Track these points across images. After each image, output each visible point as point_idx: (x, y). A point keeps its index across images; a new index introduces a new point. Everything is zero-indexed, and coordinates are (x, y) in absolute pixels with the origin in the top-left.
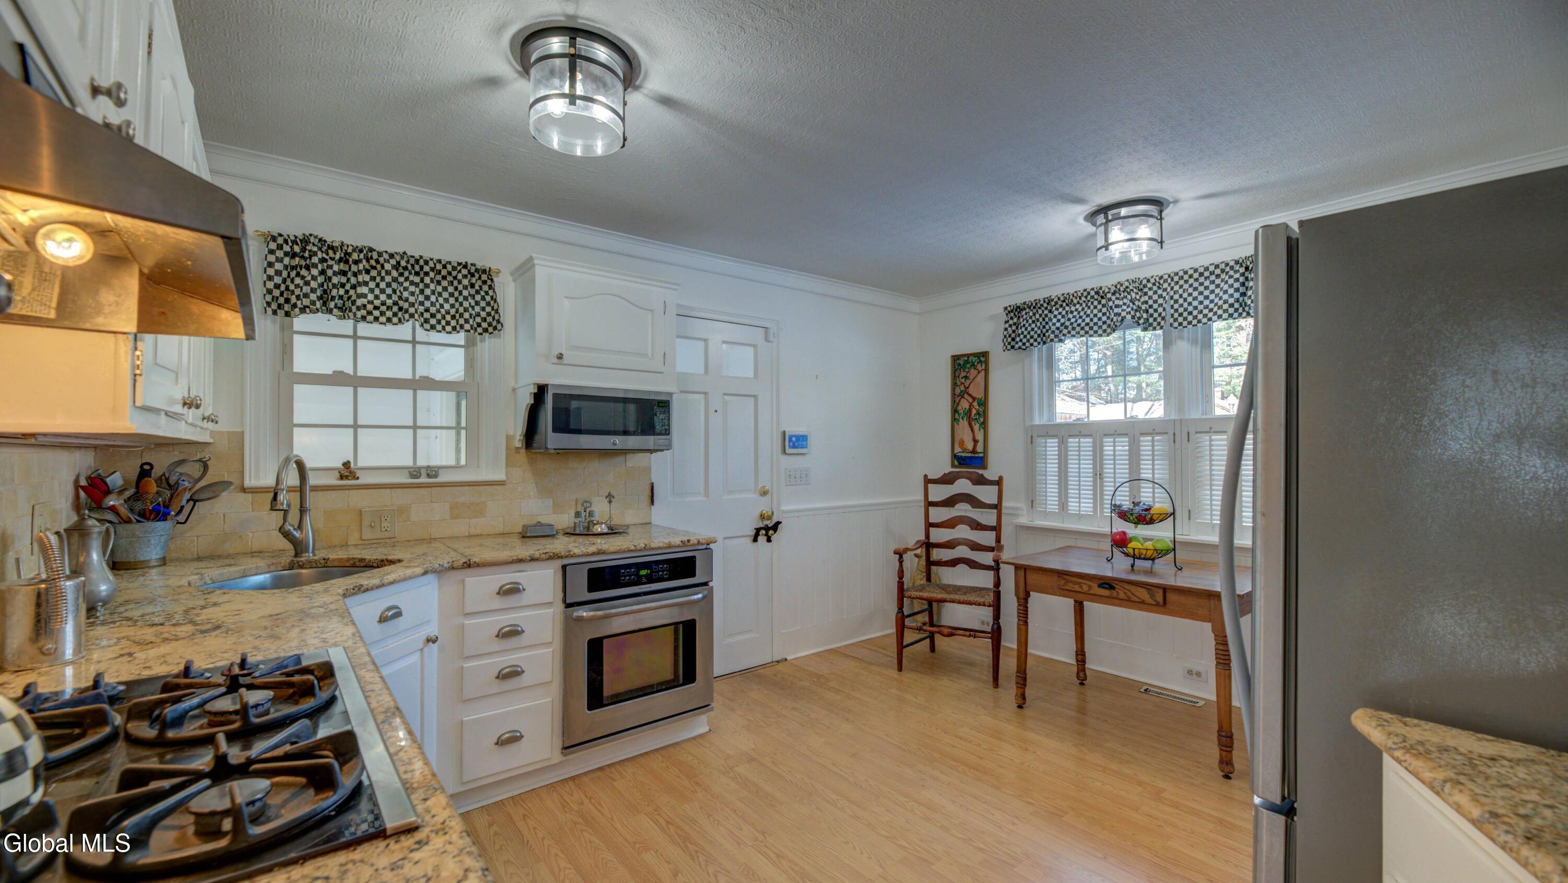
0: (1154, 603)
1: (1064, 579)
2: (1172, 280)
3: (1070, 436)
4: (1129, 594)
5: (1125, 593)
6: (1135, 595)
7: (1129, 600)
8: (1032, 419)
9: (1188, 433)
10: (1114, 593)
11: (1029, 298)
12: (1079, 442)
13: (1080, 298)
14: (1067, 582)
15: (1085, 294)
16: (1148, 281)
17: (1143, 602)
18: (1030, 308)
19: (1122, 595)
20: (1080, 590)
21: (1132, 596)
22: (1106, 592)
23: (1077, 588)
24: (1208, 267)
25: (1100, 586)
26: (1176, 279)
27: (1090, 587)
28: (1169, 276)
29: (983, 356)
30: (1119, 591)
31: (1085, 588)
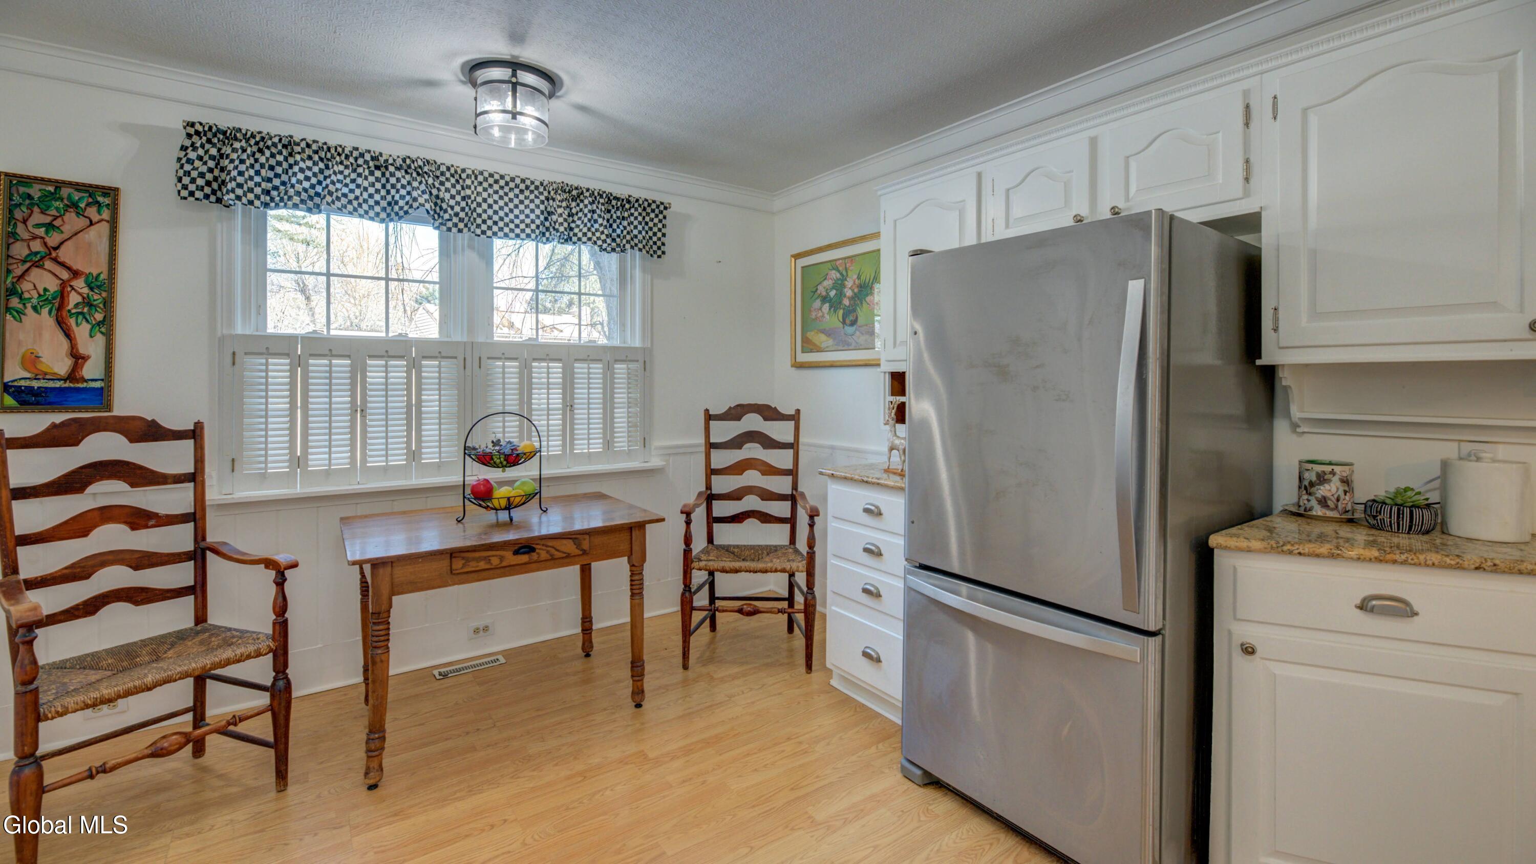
0: (581, 553)
1: (463, 558)
2: (476, 178)
3: (311, 355)
4: (553, 551)
5: (548, 552)
6: (558, 550)
7: (553, 558)
8: (231, 322)
9: (480, 358)
10: (534, 556)
11: (250, 125)
12: (330, 365)
13: (347, 157)
14: (467, 560)
15: (355, 154)
16: (448, 169)
17: (568, 556)
18: (247, 140)
19: (544, 555)
20: (488, 566)
21: (556, 553)
22: (524, 558)
23: (482, 565)
24: (514, 178)
25: (516, 553)
26: (480, 178)
27: (502, 558)
28: (473, 172)
29: (105, 195)
30: (541, 552)
31: (495, 561)
